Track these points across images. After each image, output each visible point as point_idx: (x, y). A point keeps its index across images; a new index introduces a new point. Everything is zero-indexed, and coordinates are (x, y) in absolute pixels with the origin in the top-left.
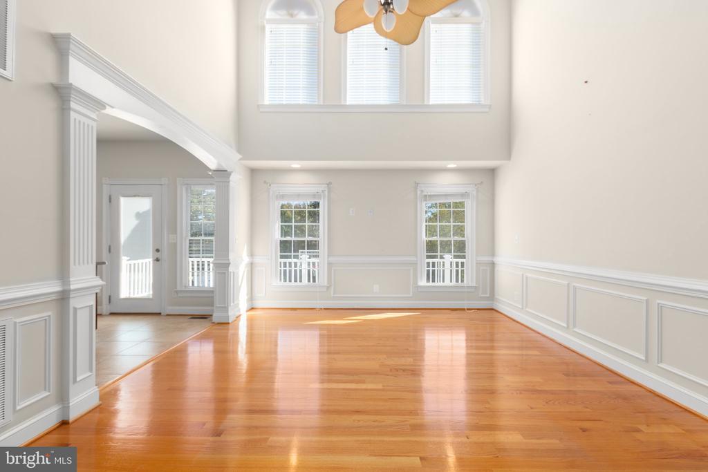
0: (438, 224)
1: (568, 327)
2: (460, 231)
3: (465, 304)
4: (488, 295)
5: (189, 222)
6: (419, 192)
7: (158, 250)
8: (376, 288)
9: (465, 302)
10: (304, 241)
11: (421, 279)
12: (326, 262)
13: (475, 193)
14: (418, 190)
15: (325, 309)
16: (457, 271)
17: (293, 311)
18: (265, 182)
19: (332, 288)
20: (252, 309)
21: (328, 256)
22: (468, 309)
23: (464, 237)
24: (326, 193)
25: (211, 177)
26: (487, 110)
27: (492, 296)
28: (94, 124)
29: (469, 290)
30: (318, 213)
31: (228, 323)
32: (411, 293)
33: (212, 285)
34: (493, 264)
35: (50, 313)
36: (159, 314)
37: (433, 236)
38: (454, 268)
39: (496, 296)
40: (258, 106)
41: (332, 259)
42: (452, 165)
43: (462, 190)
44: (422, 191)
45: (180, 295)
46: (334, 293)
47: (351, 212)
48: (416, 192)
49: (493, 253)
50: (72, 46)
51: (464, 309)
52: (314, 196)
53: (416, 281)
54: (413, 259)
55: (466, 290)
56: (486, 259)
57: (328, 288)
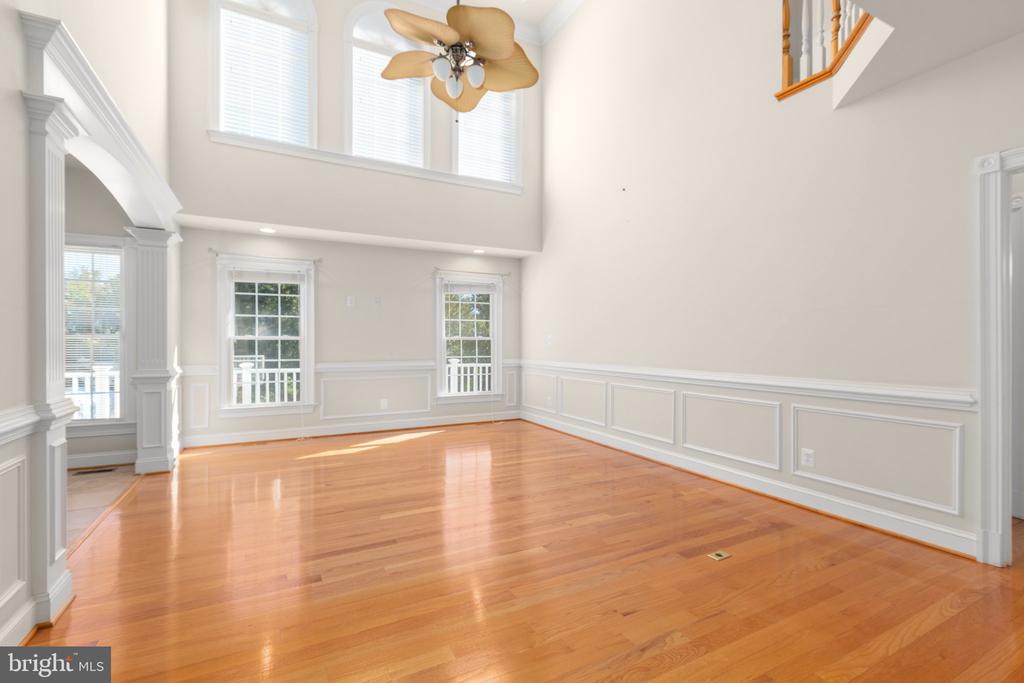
0: (460, 320)
1: (606, 425)
4: (514, 404)
6: (438, 280)
8: (384, 404)
9: (492, 414)
10: (277, 342)
11: (441, 388)
12: (312, 371)
13: (501, 285)
14: (438, 276)
16: (465, 378)
18: (209, 250)
19: (322, 408)
21: (316, 362)
22: (495, 422)
23: (488, 336)
24: (312, 272)
26: (519, 192)
27: (519, 405)
29: (496, 399)
30: (298, 301)
31: (168, 472)
32: (429, 407)
33: (117, 415)
34: (520, 368)
37: (455, 335)
38: (462, 375)
39: (524, 404)
40: (207, 131)
41: (320, 366)
42: (479, 251)
43: (487, 280)
44: (442, 279)
46: (325, 415)
47: (349, 301)
48: (435, 279)
49: (519, 354)
51: (491, 422)
52: (294, 276)
53: (434, 391)
54: (431, 363)
55: (492, 399)
56: (513, 361)
57: (316, 407)
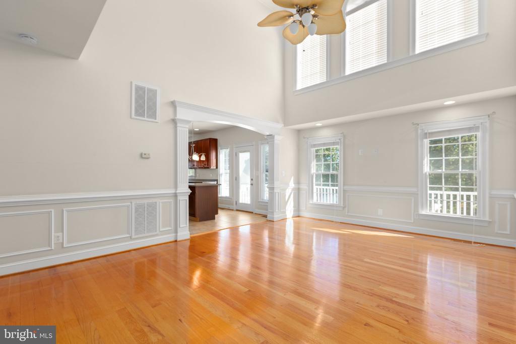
2: (470, 164)
3: (472, 237)
4: (508, 232)
5: (265, 164)
7: (252, 180)
8: (380, 212)
9: (473, 235)
10: (329, 174)
11: (423, 208)
12: (342, 189)
13: (487, 124)
15: (341, 223)
17: (319, 222)
18: (304, 138)
19: (346, 209)
20: (299, 216)
21: (344, 185)
22: (475, 243)
24: (342, 140)
25: (266, 139)
26: (483, 40)
28: (188, 129)
29: (479, 224)
32: (412, 219)
35: (172, 200)
36: (252, 213)
37: (438, 169)
40: (293, 92)
41: (346, 188)
42: (449, 102)
45: (260, 203)
46: (348, 212)
47: (360, 152)
48: (417, 131)
50: (177, 104)
51: (470, 242)
53: (417, 210)
54: (414, 189)
56: (505, 193)
57: (344, 208)
